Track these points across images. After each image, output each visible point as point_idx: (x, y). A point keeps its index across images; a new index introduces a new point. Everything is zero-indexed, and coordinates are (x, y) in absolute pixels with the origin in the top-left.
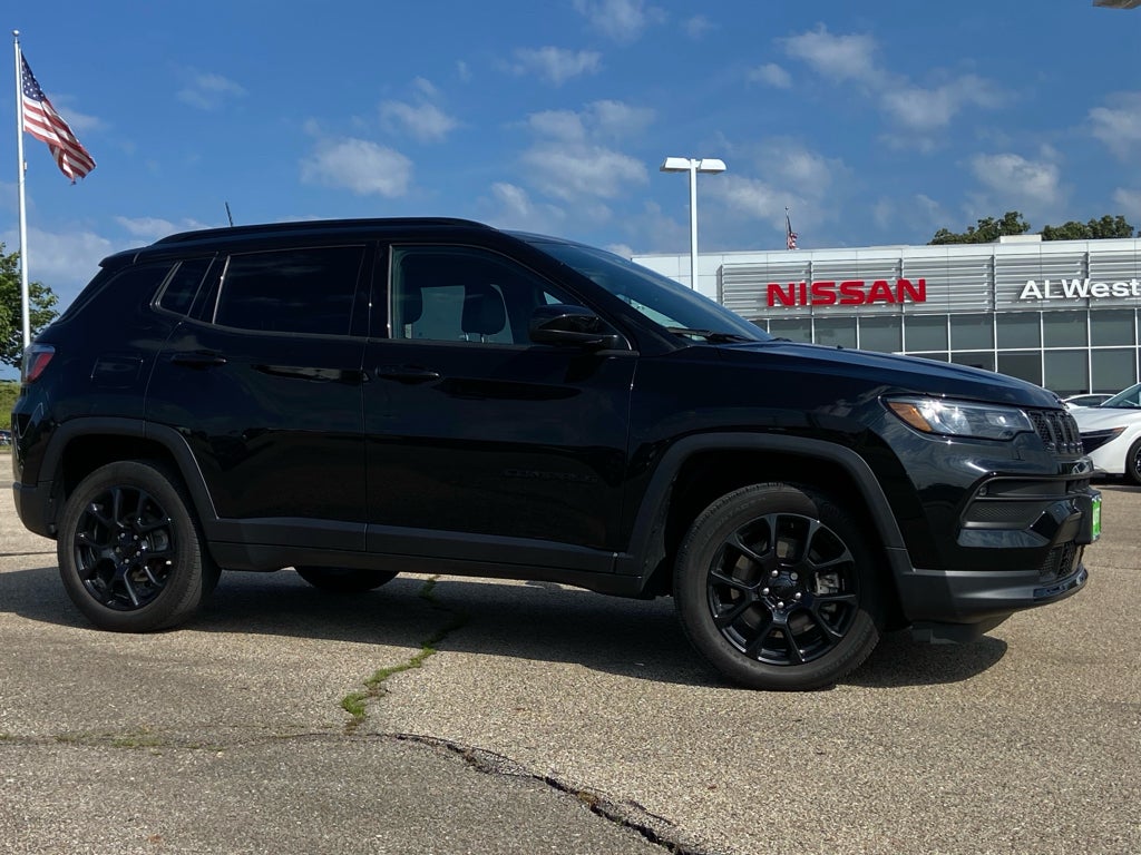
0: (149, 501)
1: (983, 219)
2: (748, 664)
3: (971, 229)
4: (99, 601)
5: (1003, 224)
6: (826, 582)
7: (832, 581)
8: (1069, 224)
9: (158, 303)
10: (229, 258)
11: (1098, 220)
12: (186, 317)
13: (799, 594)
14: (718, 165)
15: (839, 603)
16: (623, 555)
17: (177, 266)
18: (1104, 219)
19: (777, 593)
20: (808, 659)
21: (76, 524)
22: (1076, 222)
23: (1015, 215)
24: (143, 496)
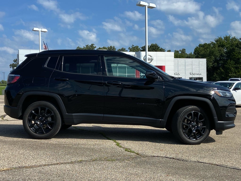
0: (48, 110)
1: (86, 45)
2: (189, 140)
3: (84, 47)
4: (34, 133)
5: (91, 46)
6: (200, 124)
7: (201, 124)
8: (104, 47)
9: (46, 66)
10: (63, 57)
11: (109, 47)
12: (55, 69)
13: (196, 126)
14: (46, 30)
15: (203, 128)
16: (162, 120)
17: (49, 58)
18: (110, 47)
19: (193, 126)
20: (199, 138)
21: (28, 115)
22: (105, 47)
23: (93, 44)
24: (47, 109)
